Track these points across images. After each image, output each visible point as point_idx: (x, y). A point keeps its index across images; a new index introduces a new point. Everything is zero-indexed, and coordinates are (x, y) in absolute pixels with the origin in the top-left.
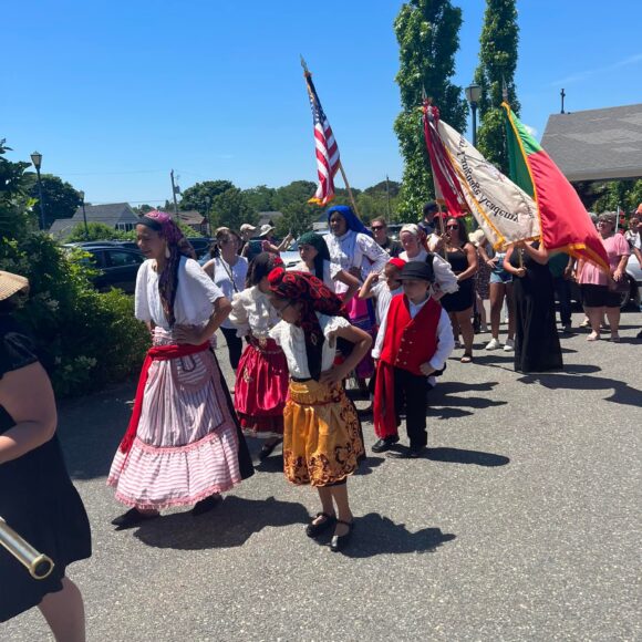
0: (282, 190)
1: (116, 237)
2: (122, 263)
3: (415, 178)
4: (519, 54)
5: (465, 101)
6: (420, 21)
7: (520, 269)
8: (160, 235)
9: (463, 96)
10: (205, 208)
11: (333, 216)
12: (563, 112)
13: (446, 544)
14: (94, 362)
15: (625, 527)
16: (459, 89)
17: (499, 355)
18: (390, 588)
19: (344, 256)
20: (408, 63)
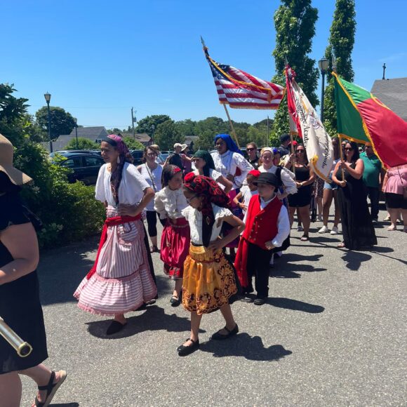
0: (201, 123)
1: (95, 148)
2: (93, 164)
3: (282, 117)
4: (355, 40)
5: (317, 69)
6: (290, 16)
7: (342, 182)
8: (115, 149)
9: (316, 66)
10: (152, 132)
11: (218, 141)
12: (384, 78)
13: (287, 357)
14: (61, 227)
15: (397, 365)
16: (314, 62)
17: (326, 237)
18: (227, 397)
19: (224, 167)
20: (281, 43)
